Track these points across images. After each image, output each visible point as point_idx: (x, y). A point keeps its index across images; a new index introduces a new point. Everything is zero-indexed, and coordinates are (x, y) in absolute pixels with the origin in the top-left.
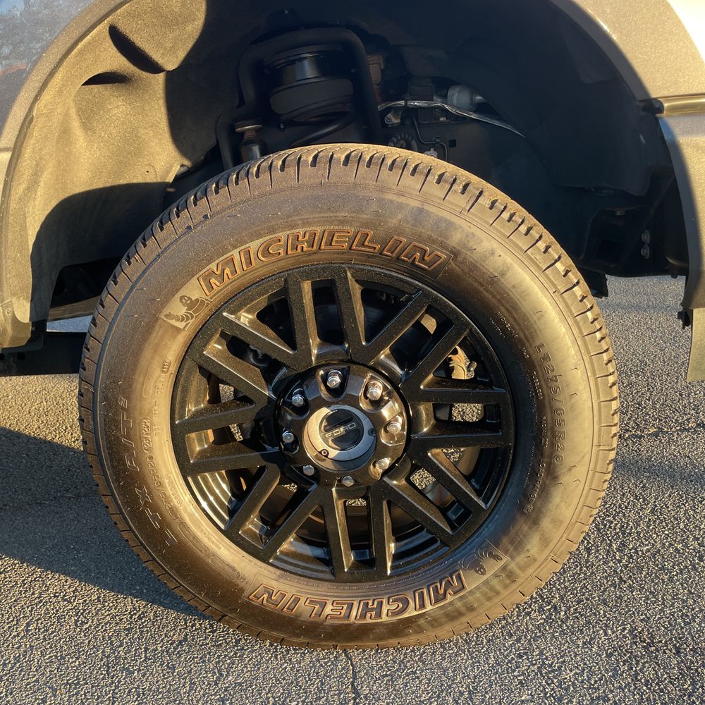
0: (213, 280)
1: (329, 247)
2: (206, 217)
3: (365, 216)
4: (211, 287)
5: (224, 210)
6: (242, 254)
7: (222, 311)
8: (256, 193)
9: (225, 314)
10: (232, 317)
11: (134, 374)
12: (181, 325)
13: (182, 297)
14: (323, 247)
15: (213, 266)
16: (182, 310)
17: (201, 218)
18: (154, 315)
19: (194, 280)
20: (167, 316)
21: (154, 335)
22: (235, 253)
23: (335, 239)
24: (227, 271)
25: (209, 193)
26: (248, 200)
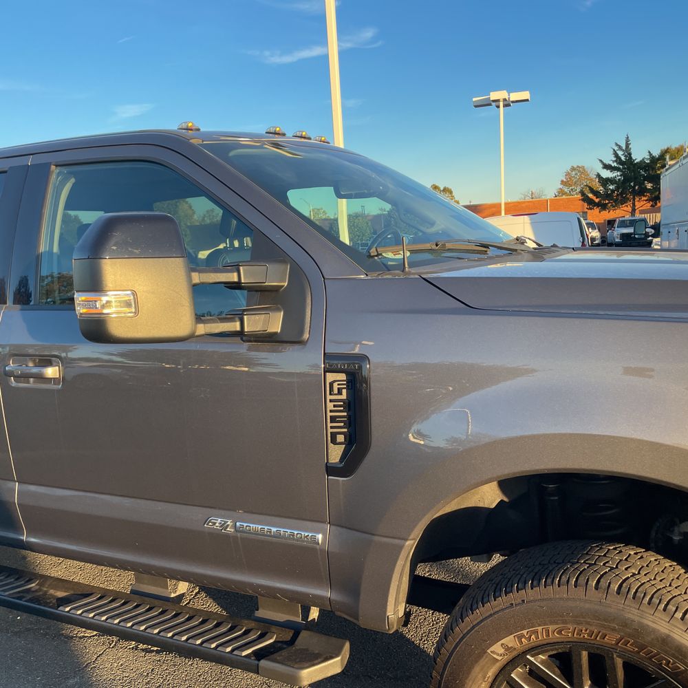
0: (523, 640)
1: (602, 640)
2: (523, 601)
3: (629, 630)
4: (521, 642)
5: (535, 601)
6: (544, 630)
7: (527, 654)
8: (557, 596)
9: (528, 657)
10: (532, 659)
11: (467, 678)
12: (499, 658)
13: (502, 644)
14: (598, 639)
15: (525, 632)
16: (502, 651)
17: (520, 601)
18: (484, 650)
19: (512, 636)
20: (491, 652)
21: (483, 660)
22: (540, 628)
23: (607, 637)
24: (533, 637)
25: (527, 588)
26: (551, 599)
